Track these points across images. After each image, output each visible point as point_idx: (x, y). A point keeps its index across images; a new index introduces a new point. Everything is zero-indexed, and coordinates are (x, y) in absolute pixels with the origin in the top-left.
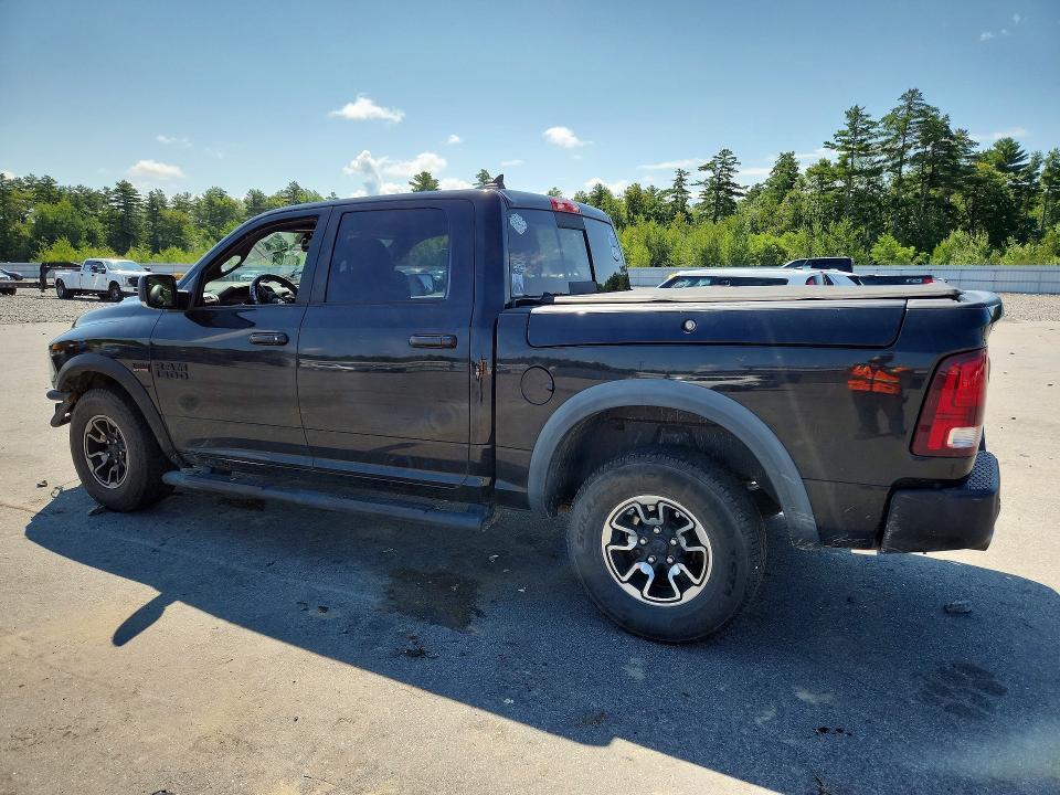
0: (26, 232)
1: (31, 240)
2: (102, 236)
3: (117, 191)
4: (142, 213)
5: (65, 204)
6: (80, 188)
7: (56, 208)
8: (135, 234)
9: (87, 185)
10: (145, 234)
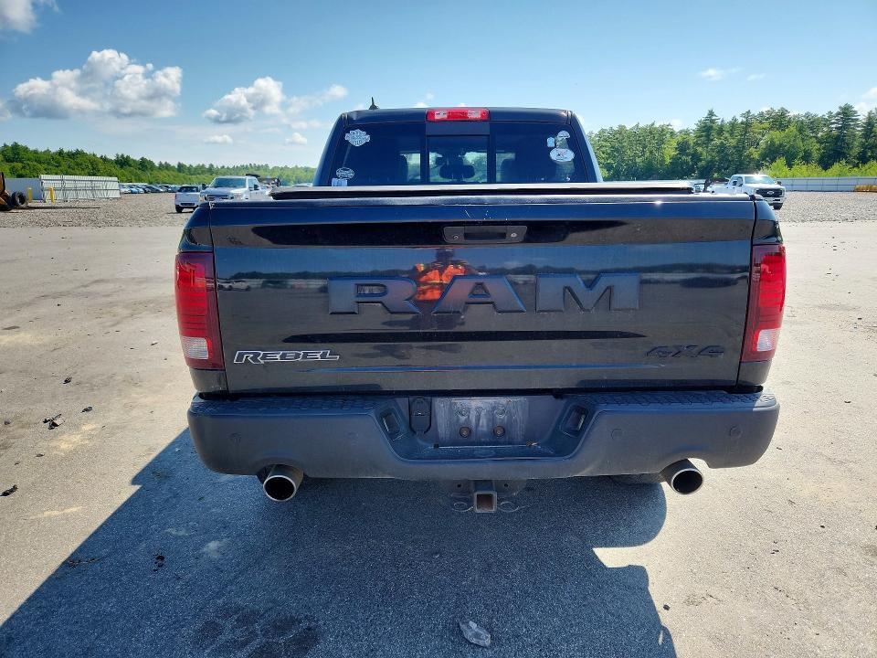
0: (756, 156)
1: (758, 161)
2: (816, 155)
3: (838, 114)
4: (859, 131)
5: (792, 128)
6: (807, 115)
7: (783, 134)
8: (845, 151)
9: (813, 112)
10: (856, 150)
